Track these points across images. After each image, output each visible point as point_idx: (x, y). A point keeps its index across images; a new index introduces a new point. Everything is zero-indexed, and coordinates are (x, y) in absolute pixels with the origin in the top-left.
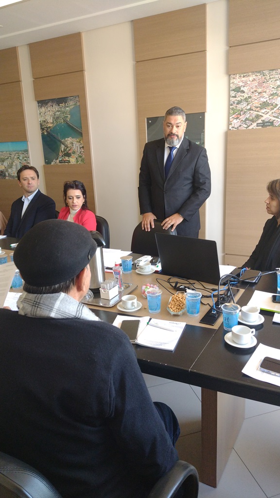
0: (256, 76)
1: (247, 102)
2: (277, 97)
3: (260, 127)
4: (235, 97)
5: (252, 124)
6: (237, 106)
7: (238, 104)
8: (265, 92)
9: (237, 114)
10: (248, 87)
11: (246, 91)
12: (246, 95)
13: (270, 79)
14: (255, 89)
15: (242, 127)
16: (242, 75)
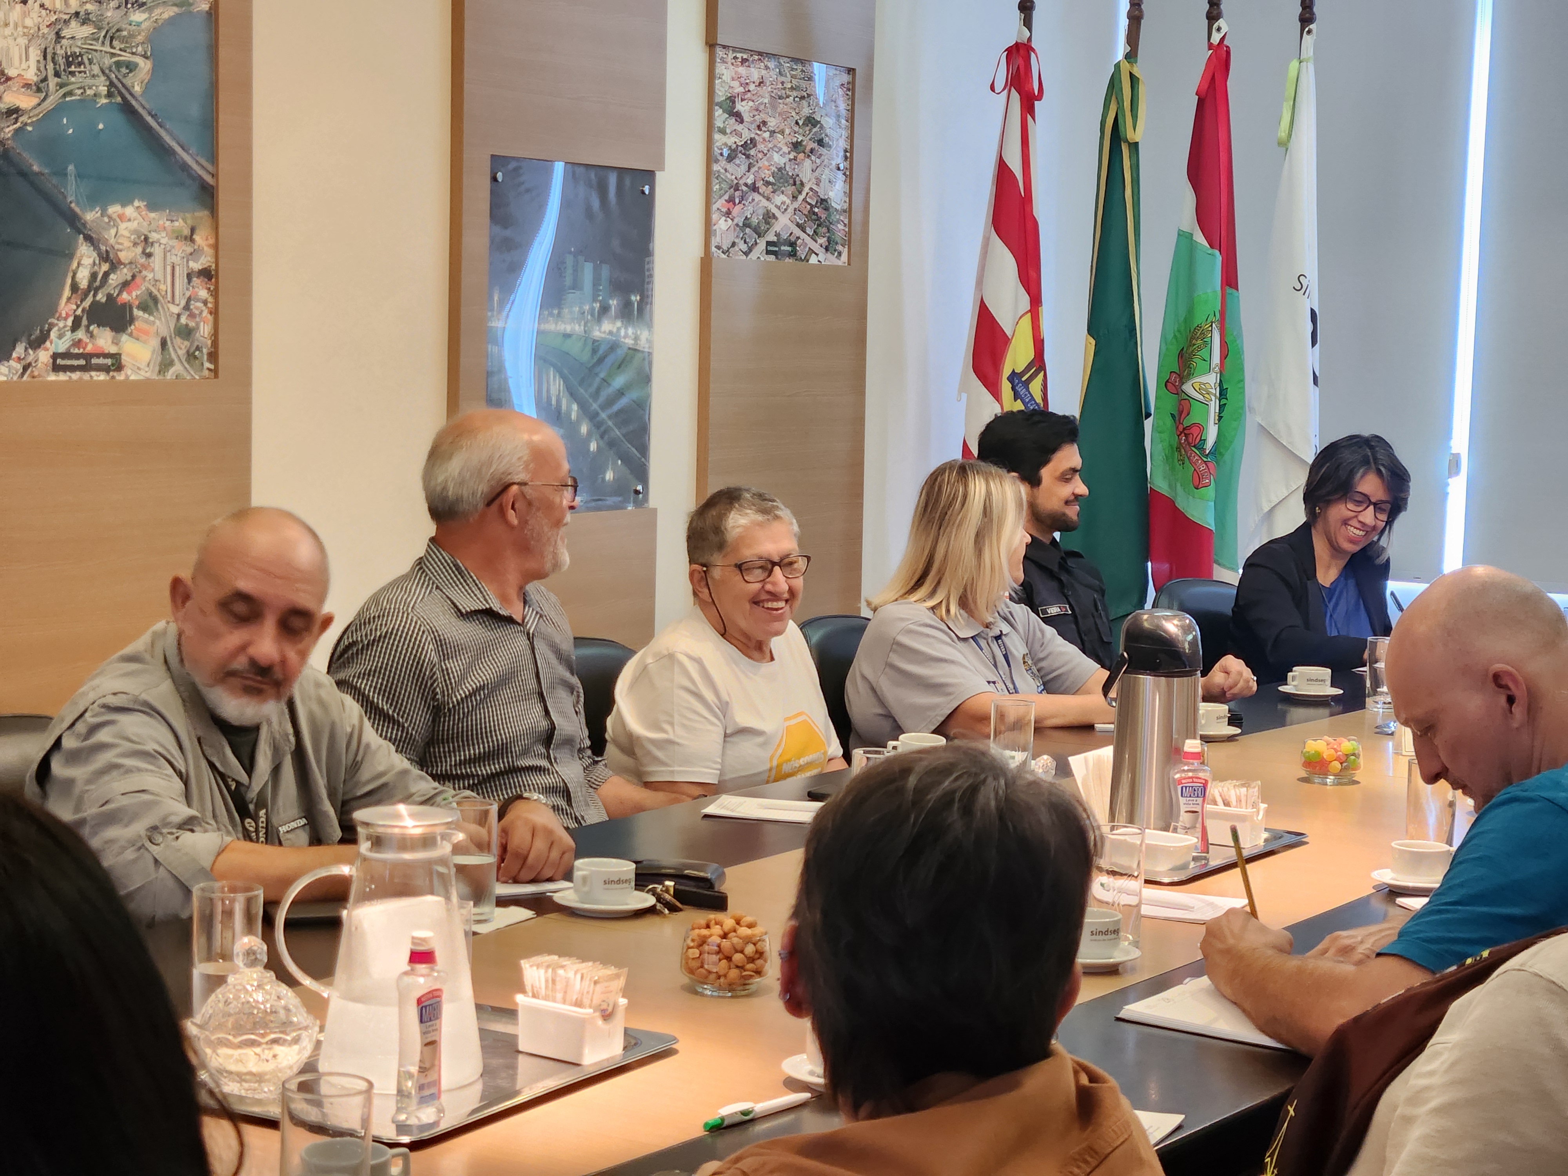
0: (767, 68)
1: (748, 157)
2: (801, 156)
3: (772, 258)
4: (723, 131)
5: (756, 243)
6: (729, 166)
7: (730, 159)
8: (782, 132)
9: (726, 197)
10: (751, 104)
11: (746, 117)
12: (747, 135)
13: (792, 88)
14: (763, 116)
15: (736, 248)
16: (739, 55)
